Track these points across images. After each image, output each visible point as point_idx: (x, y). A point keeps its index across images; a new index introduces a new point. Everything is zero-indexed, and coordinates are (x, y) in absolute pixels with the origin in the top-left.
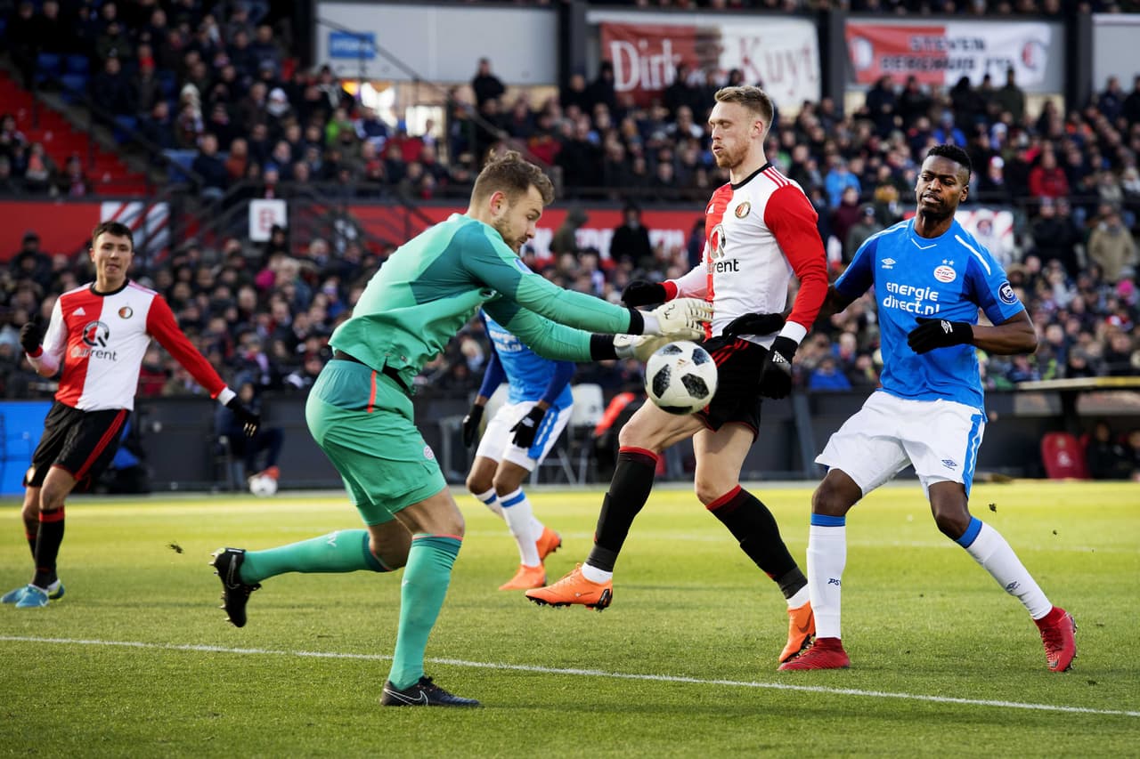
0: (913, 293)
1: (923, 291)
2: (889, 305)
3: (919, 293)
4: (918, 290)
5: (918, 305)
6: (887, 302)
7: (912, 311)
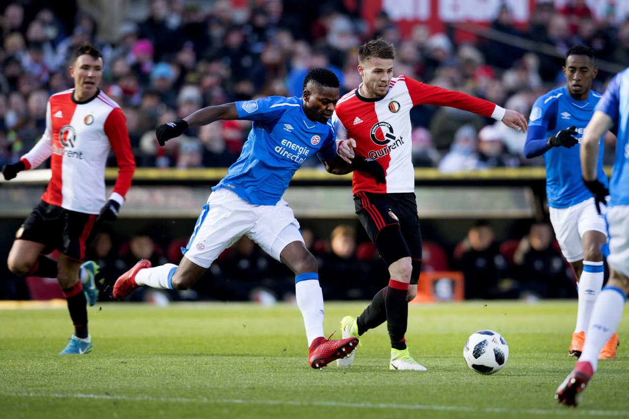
0: (298, 149)
1: (303, 148)
2: (278, 152)
3: (301, 150)
4: (301, 148)
5: (297, 157)
6: (278, 149)
7: (293, 159)
